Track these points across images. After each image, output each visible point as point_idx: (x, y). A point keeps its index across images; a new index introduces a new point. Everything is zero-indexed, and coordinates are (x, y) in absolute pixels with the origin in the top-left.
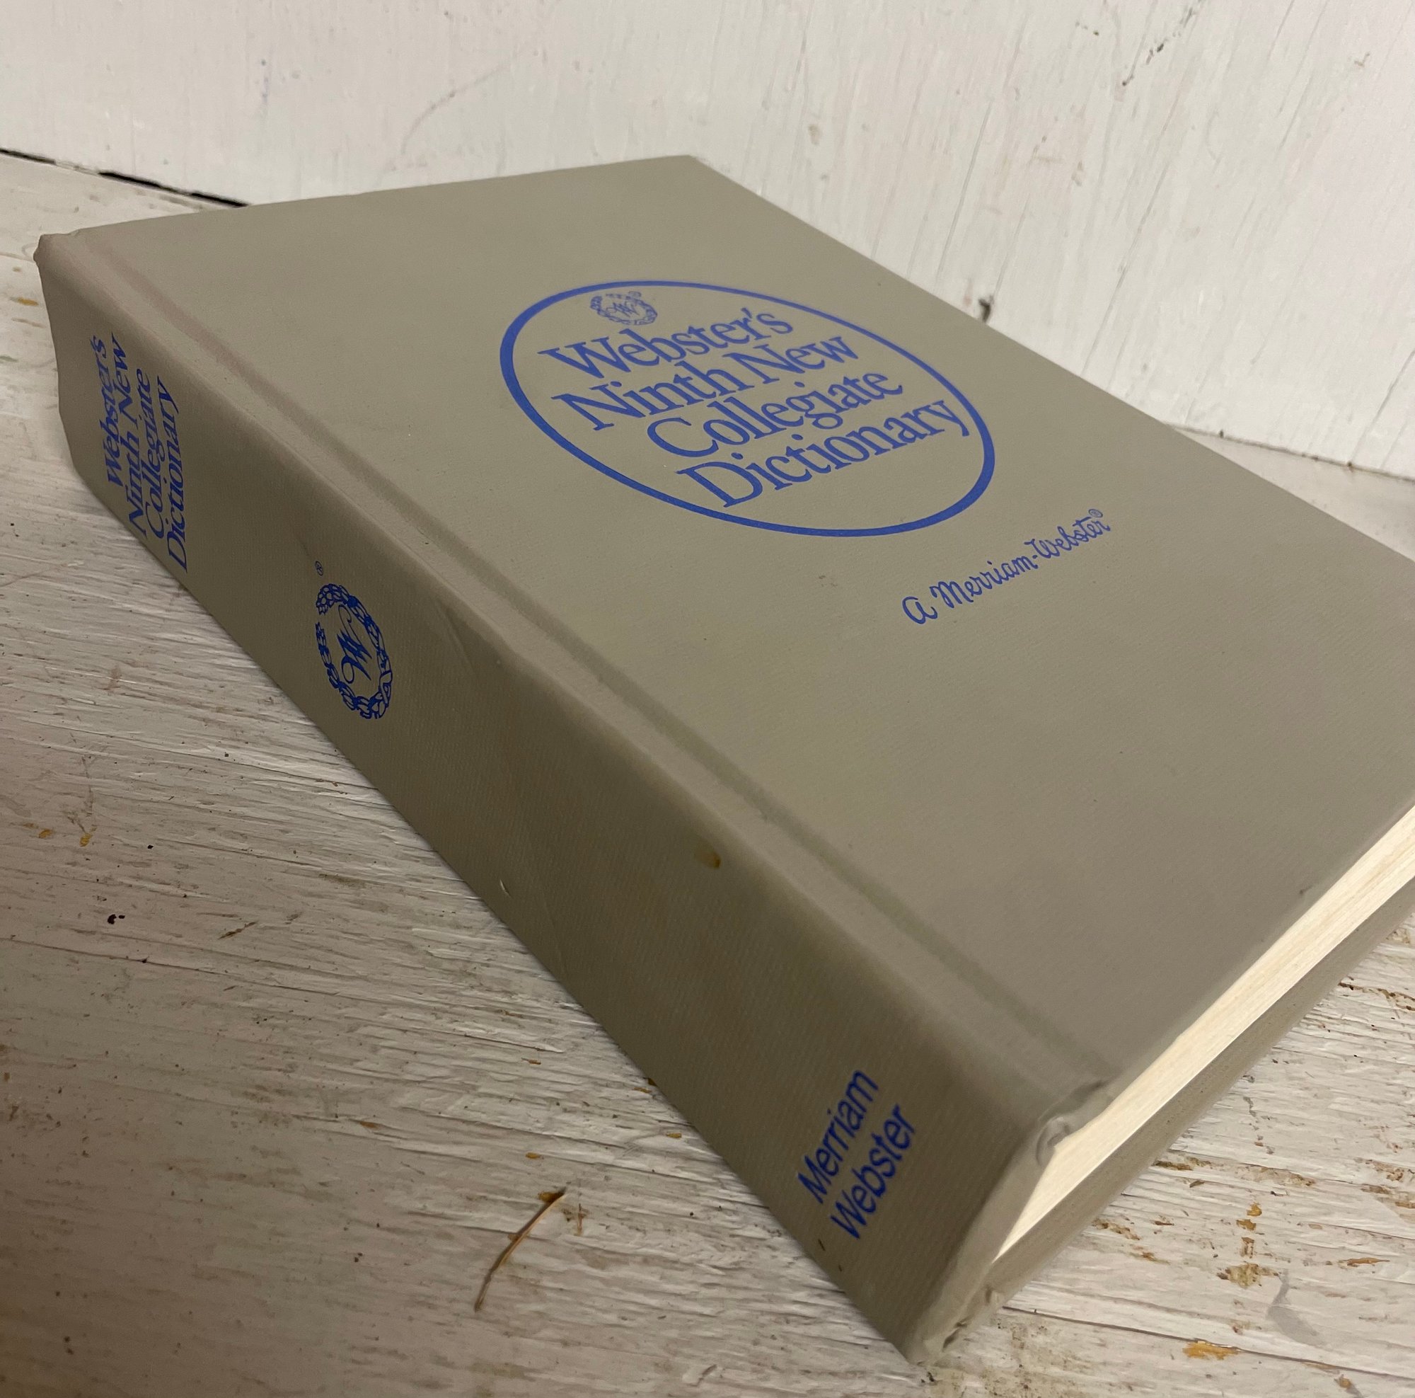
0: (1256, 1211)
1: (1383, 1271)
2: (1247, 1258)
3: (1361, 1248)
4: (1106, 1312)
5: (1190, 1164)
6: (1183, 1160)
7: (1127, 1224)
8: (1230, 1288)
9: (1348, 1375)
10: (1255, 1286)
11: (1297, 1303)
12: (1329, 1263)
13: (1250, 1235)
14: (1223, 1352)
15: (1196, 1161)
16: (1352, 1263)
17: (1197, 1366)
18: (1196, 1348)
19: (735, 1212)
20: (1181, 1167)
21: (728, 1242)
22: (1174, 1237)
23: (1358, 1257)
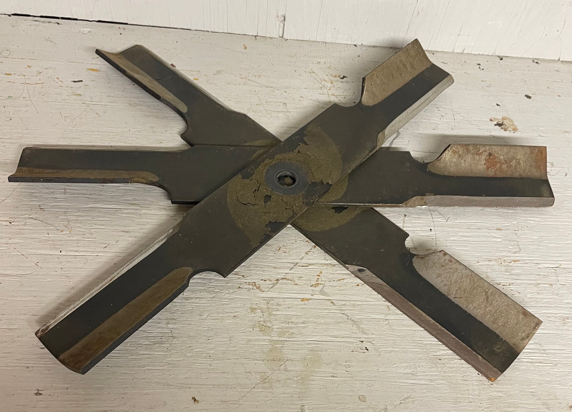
0: (321, 273)
1: (345, 281)
2: (317, 282)
3: (342, 277)
4: (286, 296)
5: (309, 265)
6: (307, 265)
7: (293, 279)
8: (312, 288)
9: (332, 301)
10: (318, 287)
11: (325, 290)
12: (334, 281)
13: (319, 278)
14: (308, 300)
15: (310, 265)
16: (339, 280)
17: (303, 303)
18: (303, 300)
19: (213, 287)
20: (307, 266)
21: (212, 293)
22: (302, 280)
23: (341, 279)
